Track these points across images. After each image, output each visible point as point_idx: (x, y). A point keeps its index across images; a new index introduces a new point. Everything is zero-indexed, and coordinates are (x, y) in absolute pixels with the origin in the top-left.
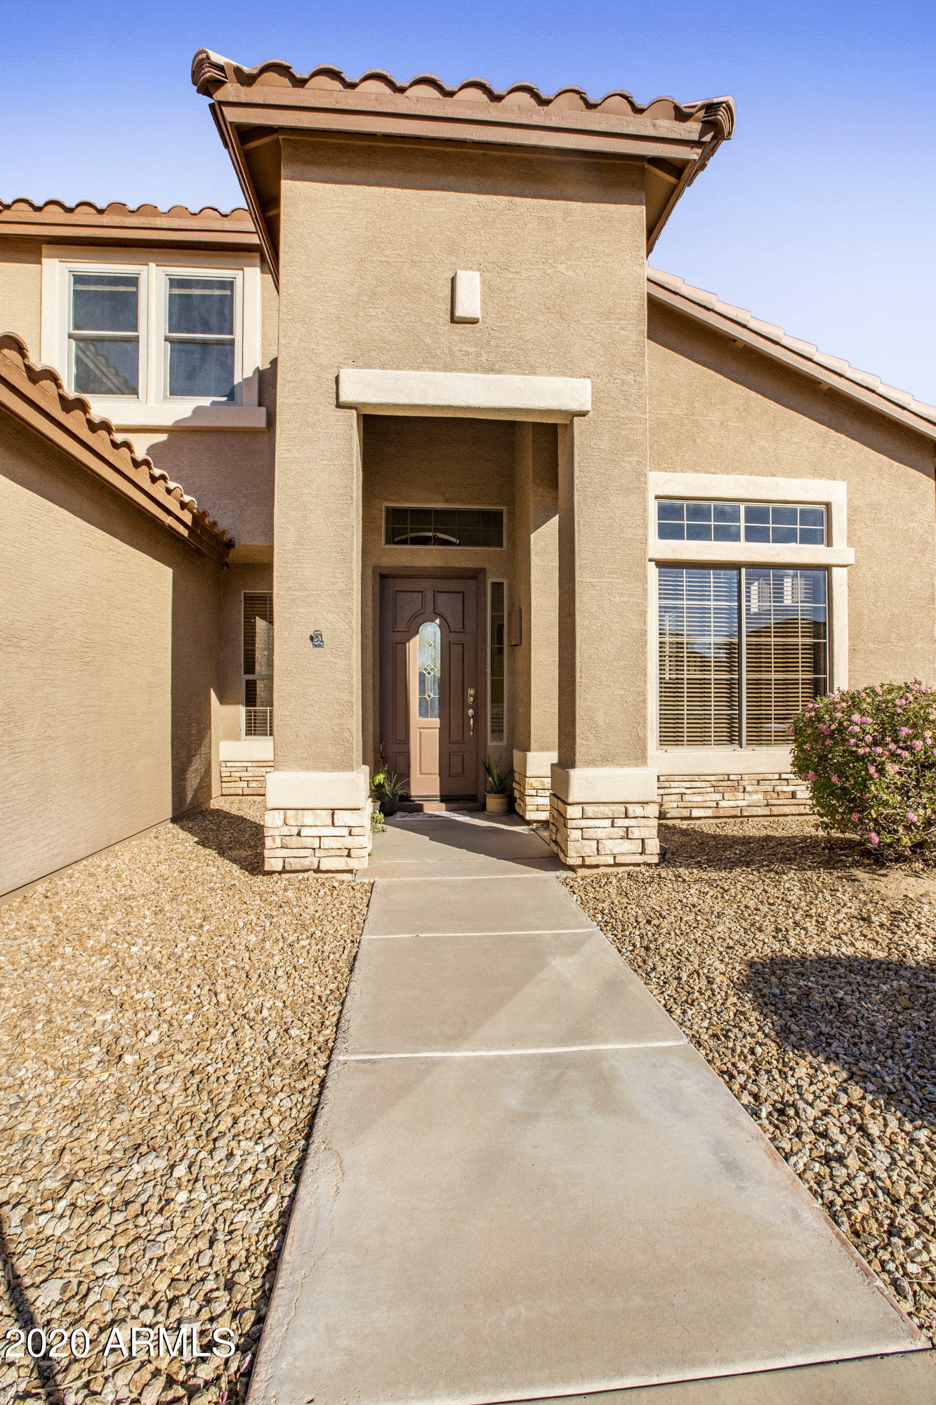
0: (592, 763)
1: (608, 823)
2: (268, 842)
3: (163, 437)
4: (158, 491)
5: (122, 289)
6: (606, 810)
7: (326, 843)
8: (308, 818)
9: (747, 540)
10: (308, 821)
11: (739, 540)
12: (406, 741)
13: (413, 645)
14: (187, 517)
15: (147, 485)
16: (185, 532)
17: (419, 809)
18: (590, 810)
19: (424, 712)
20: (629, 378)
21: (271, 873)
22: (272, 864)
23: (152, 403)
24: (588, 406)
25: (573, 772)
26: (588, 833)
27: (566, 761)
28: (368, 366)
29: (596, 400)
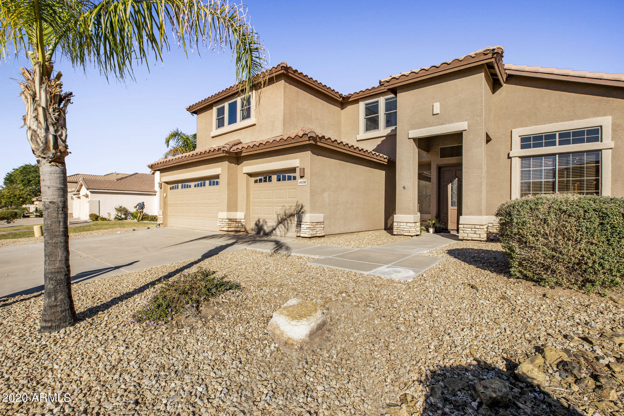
0: (466, 215)
1: (470, 229)
2: (394, 228)
3: (385, 138)
4: (378, 158)
5: (375, 104)
6: (469, 226)
7: (405, 229)
8: (402, 224)
9: (559, 145)
10: (402, 225)
11: (556, 145)
12: (447, 213)
13: (449, 186)
14: (386, 160)
15: (376, 157)
16: (386, 164)
17: (449, 232)
18: (465, 226)
19: (452, 205)
20: (478, 119)
21: (395, 235)
22: (395, 233)
23: (382, 131)
24: (466, 128)
25: (460, 217)
26: (465, 231)
27: (460, 213)
28: (415, 129)
29: (469, 126)
